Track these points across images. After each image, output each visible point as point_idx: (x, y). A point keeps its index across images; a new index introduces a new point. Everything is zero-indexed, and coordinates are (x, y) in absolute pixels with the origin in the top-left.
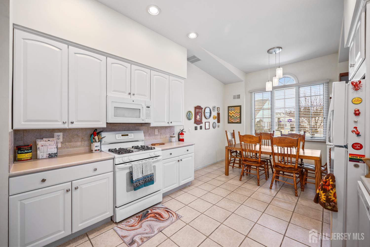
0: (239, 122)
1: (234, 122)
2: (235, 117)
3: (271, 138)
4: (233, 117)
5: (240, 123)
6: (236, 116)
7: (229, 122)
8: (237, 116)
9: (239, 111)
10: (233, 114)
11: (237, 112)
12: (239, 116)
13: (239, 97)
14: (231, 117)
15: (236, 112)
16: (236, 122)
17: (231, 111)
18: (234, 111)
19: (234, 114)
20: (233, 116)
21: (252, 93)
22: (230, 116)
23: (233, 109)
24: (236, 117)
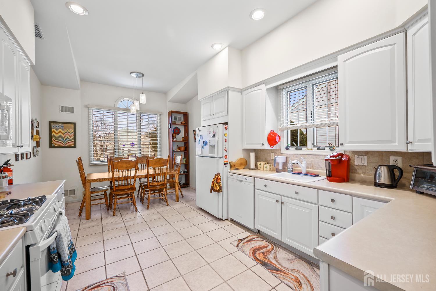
0: (73, 146)
1: (63, 145)
2: (64, 139)
3: (148, 161)
4: (60, 139)
5: (75, 147)
6: (66, 137)
7: (52, 145)
8: (69, 137)
9: (73, 131)
10: (60, 134)
11: (69, 131)
12: (73, 137)
13: (71, 110)
14: (56, 138)
15: (66, 131)
16: (66, 145)
17: (57, 130)
18: (63, 130)
19: (63, 134)
20: (60, 136)
21: (90, 109)
22: (54, 136)
23: (60, 127)
24: (66, 139)
